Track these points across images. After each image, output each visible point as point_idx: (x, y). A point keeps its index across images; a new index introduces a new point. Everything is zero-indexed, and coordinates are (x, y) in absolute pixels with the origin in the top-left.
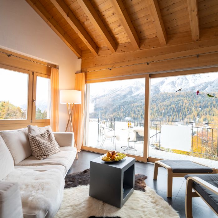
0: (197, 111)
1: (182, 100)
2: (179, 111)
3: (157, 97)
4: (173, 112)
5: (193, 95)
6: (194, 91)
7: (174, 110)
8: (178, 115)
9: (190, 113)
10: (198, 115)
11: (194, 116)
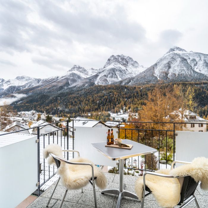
0: (124, 101)
1: (113, 92)
2: (110, 102)
3: (92, 89)
4: (105, 102)
5: (121, 88)
6: (121, 85)
7: (107, 100)
8: (110, 104)
9: (119, 103)
10: (124, 105)
11: (122, 105)
